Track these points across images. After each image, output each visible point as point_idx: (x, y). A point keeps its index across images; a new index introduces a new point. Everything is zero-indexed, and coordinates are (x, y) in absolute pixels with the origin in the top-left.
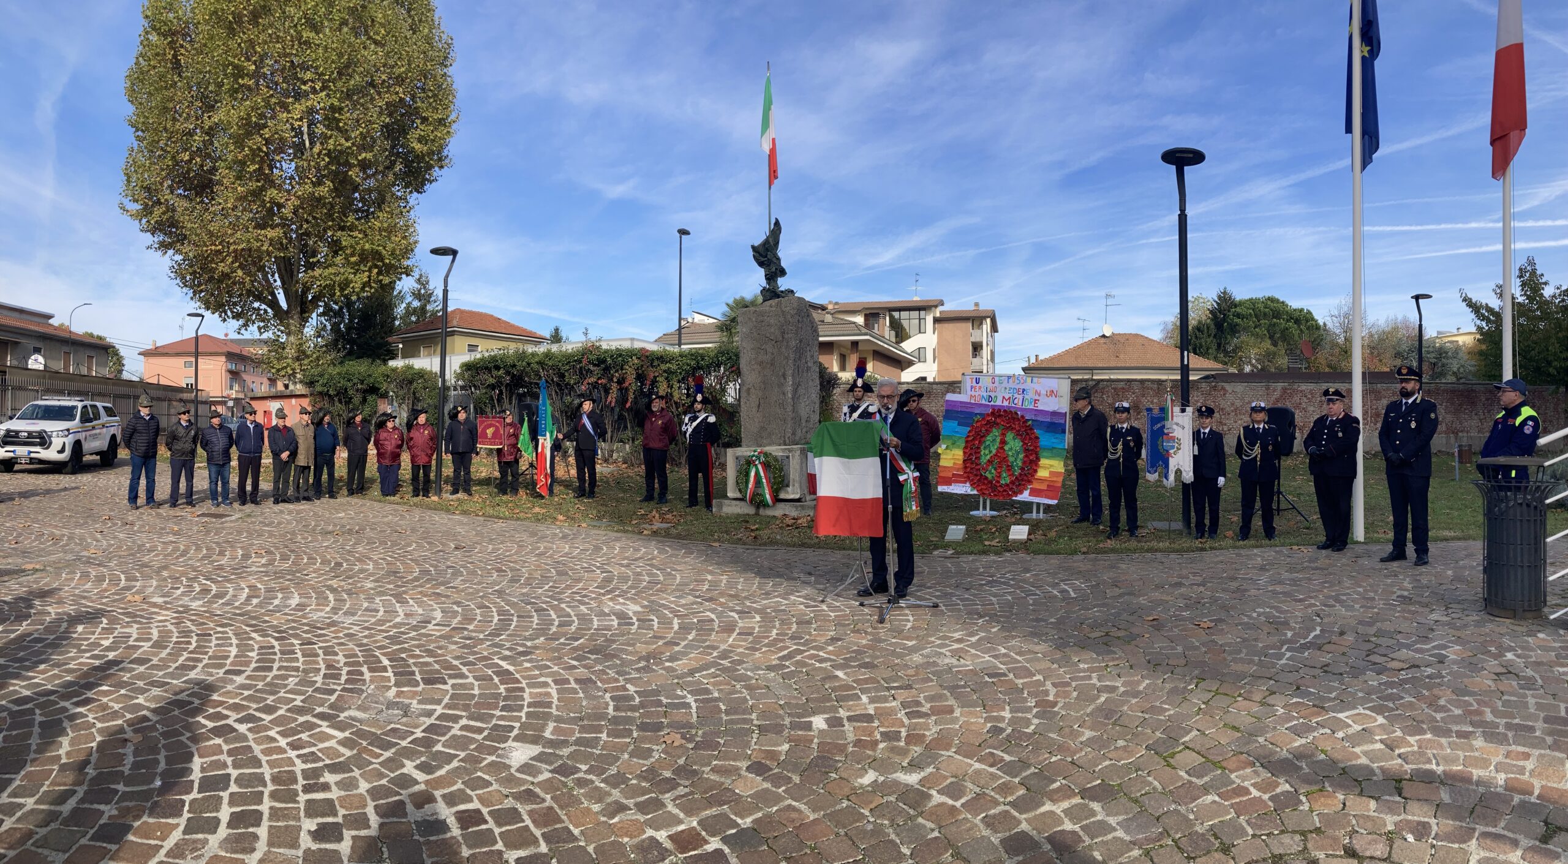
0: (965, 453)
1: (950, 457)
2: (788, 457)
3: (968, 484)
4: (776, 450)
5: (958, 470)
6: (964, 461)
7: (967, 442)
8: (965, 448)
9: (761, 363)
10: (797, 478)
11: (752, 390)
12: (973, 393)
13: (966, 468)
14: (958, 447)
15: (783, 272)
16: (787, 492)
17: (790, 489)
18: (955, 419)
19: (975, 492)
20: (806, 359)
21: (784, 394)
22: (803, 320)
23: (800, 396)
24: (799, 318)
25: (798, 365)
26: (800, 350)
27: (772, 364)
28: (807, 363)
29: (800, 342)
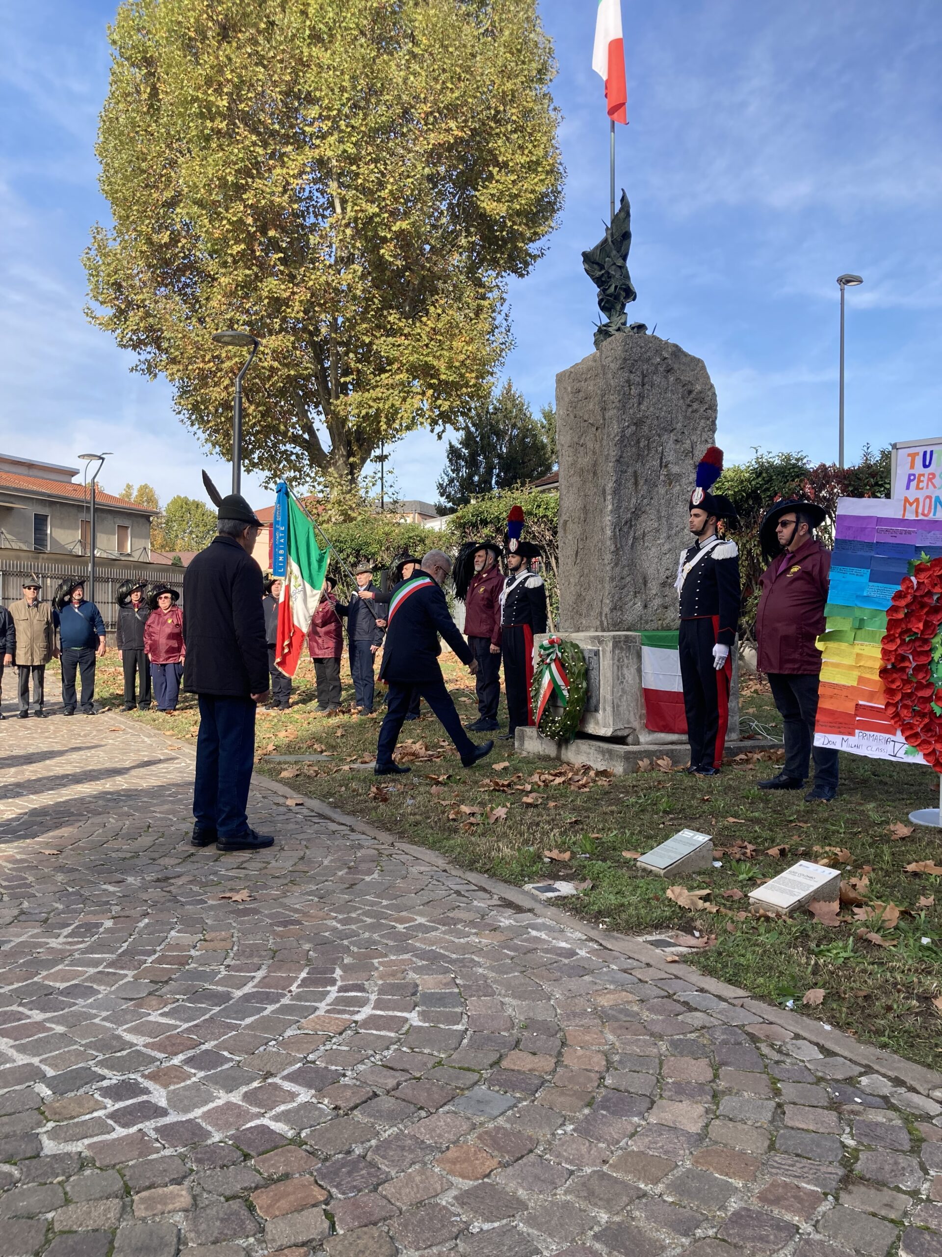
0: (885, 652)
1: (850, 661)
2: (597, 653)
3: (899, 737)
4: (583, 640)
5: (871, 696)
6: (883, 672)
7: (892, 625)
8: (887, 639)
9: (581, 472)
10: (609, 697)
11: (570, 525)
12: (912, 494)
13: (890, 692)
14: (871, 637)
15: (630, 294)
16: (597, 723)
17: (600, 715)
18: (862, 563)
19: (919, 759)
20: (661, 459)
21: (603, 530)
22: (646, 379)
23: (644, 535)
24: (632, 376)
25: (635, 472)
26: (638, 442)
27: (595, 473)
28: (666, 466)
29: (635, 424)
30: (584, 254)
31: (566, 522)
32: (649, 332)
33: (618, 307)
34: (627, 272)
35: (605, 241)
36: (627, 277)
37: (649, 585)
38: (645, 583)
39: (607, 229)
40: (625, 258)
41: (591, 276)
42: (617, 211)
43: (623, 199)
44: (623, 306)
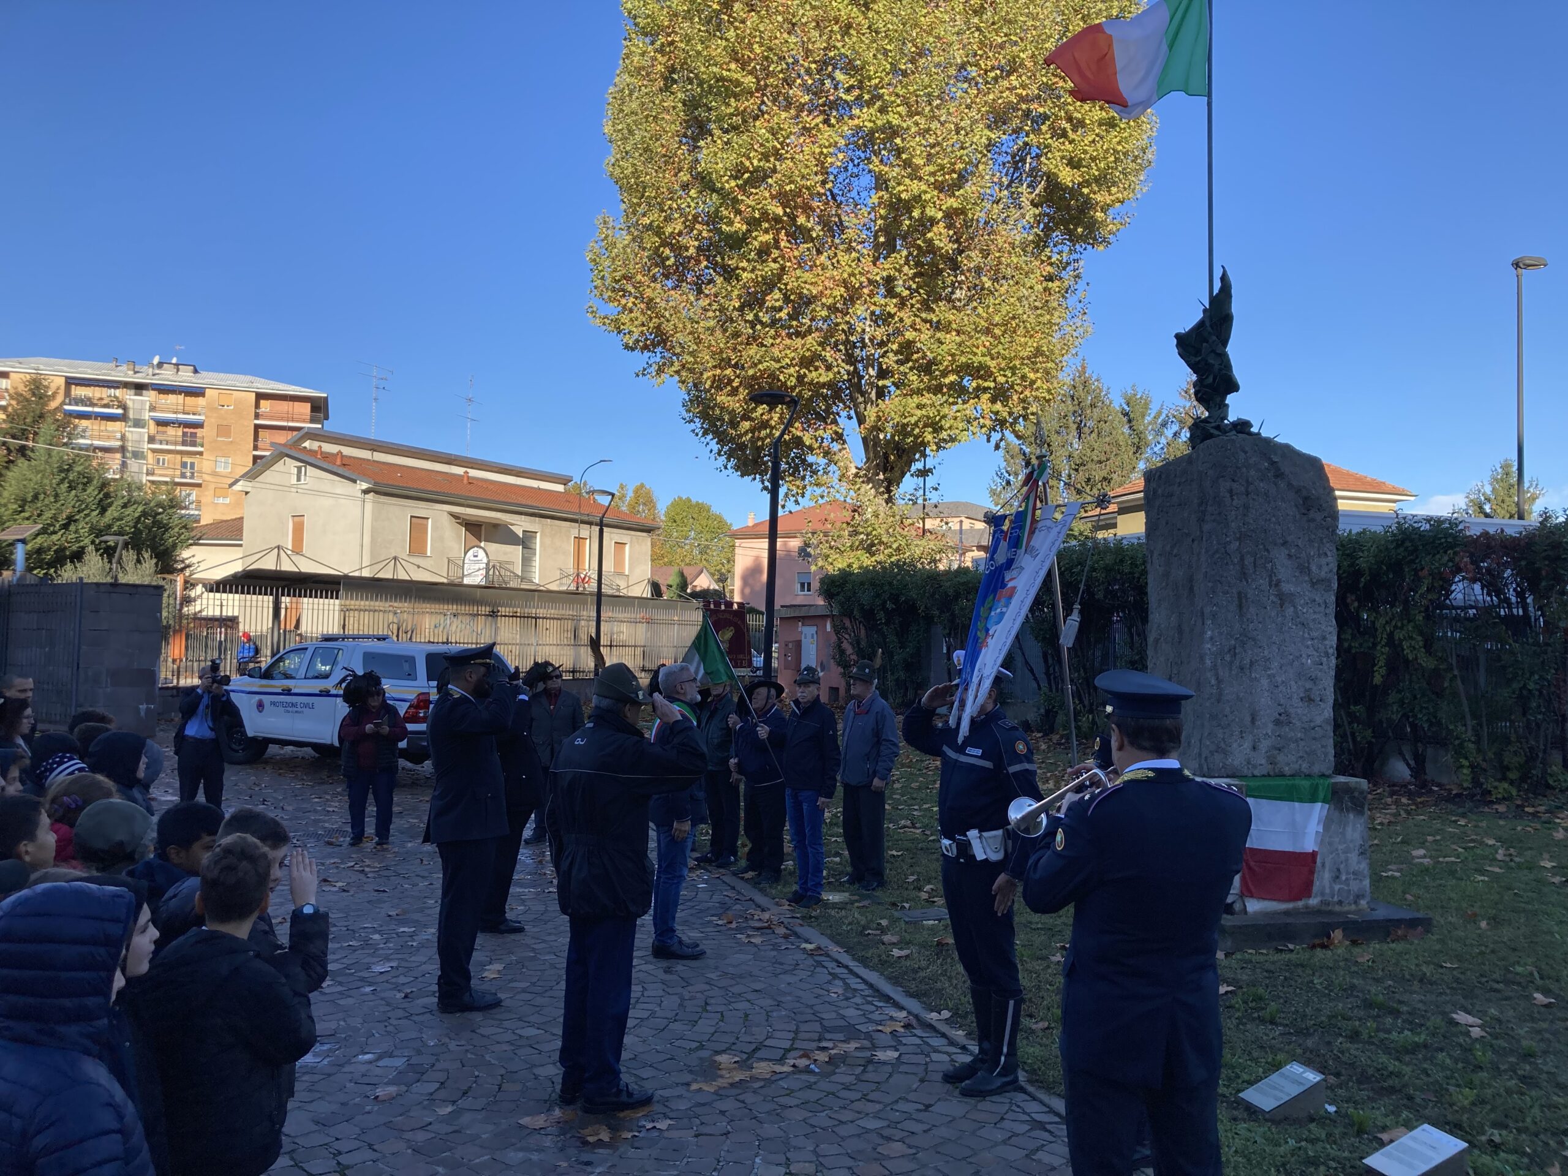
11: (1162, 644)
15: (1233, 384)
20: (1270, 576)
21: (1202, 658)
22: (1251, 488)
23: (1252, 663)
24: (1235, 486)
25: (1239, 593)
26: (1242, 559)
27: (1191, 589)
28: (1277, 585)
29: (1239, 539)
30: (1177, 336)
31: (1157, 641)
32: (1254, 430)
33: (1218, 400)
34: (1229, 361)
35: (1201, 324)
36: (1228, 366)
37: (1258, 723)
38: (1253, 721)
39: (1205, 311)
40: (1225, 343)
41: (1187, 362)
42: (1216, 291)
43: (1224, 278)
44: (1224, 398)
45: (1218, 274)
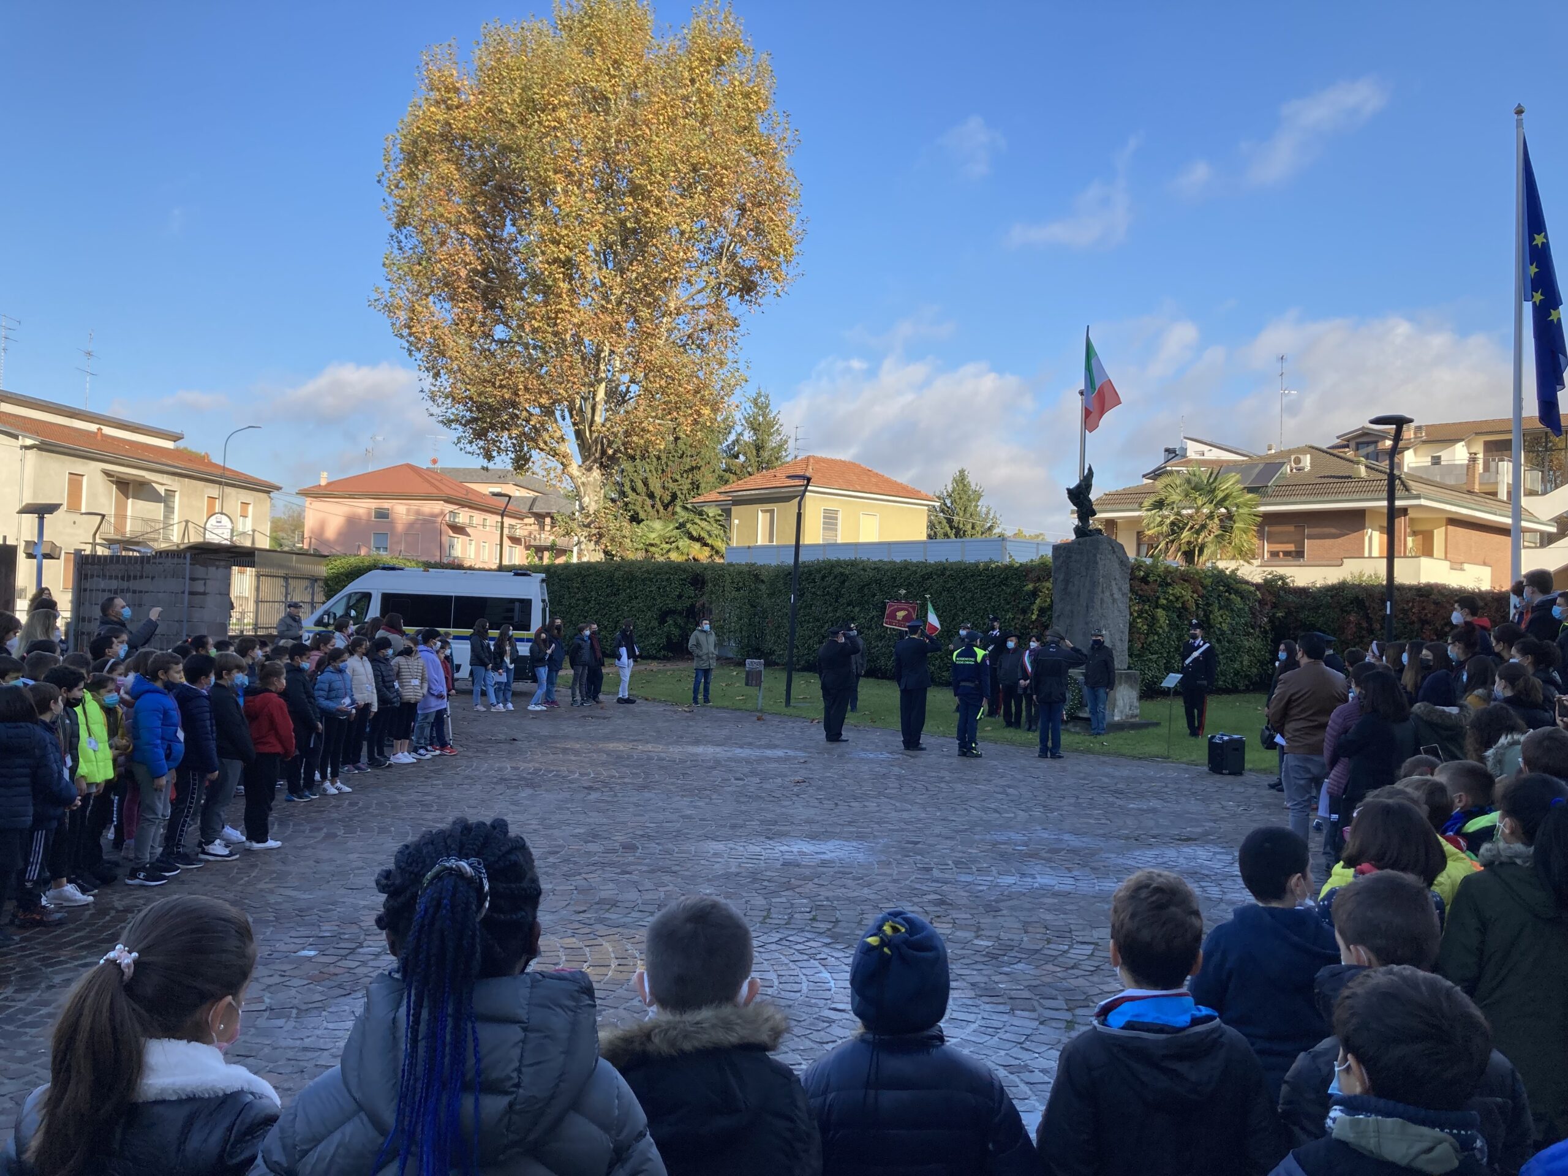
11: (1062, 617)
15: (1093, 513)
30: (1068, 490)
31: (1059, 616)
32: (1099, 531)
33: (1087, 519)
34: (1091, 502)
35: (1078, 486)
36: (1089, 504)
39: (1080, 481)
40: (1089, 492)
41: (1072, 501)
42: (1086, 472)
43: (1090, 469)
45: (1087, 467)
